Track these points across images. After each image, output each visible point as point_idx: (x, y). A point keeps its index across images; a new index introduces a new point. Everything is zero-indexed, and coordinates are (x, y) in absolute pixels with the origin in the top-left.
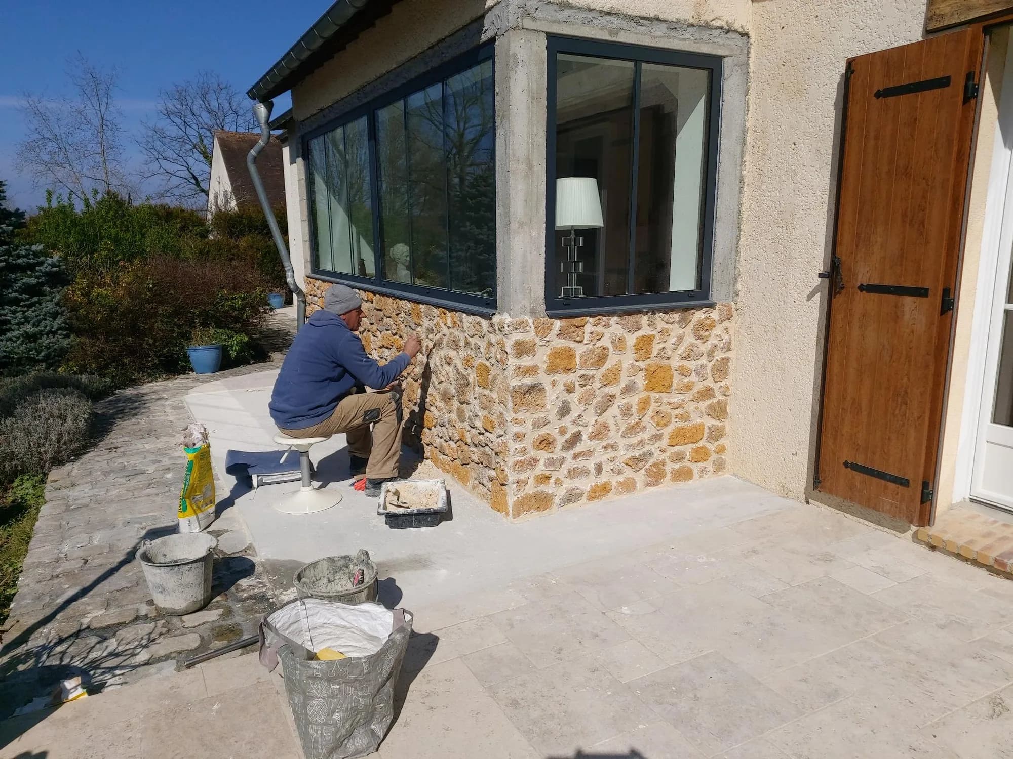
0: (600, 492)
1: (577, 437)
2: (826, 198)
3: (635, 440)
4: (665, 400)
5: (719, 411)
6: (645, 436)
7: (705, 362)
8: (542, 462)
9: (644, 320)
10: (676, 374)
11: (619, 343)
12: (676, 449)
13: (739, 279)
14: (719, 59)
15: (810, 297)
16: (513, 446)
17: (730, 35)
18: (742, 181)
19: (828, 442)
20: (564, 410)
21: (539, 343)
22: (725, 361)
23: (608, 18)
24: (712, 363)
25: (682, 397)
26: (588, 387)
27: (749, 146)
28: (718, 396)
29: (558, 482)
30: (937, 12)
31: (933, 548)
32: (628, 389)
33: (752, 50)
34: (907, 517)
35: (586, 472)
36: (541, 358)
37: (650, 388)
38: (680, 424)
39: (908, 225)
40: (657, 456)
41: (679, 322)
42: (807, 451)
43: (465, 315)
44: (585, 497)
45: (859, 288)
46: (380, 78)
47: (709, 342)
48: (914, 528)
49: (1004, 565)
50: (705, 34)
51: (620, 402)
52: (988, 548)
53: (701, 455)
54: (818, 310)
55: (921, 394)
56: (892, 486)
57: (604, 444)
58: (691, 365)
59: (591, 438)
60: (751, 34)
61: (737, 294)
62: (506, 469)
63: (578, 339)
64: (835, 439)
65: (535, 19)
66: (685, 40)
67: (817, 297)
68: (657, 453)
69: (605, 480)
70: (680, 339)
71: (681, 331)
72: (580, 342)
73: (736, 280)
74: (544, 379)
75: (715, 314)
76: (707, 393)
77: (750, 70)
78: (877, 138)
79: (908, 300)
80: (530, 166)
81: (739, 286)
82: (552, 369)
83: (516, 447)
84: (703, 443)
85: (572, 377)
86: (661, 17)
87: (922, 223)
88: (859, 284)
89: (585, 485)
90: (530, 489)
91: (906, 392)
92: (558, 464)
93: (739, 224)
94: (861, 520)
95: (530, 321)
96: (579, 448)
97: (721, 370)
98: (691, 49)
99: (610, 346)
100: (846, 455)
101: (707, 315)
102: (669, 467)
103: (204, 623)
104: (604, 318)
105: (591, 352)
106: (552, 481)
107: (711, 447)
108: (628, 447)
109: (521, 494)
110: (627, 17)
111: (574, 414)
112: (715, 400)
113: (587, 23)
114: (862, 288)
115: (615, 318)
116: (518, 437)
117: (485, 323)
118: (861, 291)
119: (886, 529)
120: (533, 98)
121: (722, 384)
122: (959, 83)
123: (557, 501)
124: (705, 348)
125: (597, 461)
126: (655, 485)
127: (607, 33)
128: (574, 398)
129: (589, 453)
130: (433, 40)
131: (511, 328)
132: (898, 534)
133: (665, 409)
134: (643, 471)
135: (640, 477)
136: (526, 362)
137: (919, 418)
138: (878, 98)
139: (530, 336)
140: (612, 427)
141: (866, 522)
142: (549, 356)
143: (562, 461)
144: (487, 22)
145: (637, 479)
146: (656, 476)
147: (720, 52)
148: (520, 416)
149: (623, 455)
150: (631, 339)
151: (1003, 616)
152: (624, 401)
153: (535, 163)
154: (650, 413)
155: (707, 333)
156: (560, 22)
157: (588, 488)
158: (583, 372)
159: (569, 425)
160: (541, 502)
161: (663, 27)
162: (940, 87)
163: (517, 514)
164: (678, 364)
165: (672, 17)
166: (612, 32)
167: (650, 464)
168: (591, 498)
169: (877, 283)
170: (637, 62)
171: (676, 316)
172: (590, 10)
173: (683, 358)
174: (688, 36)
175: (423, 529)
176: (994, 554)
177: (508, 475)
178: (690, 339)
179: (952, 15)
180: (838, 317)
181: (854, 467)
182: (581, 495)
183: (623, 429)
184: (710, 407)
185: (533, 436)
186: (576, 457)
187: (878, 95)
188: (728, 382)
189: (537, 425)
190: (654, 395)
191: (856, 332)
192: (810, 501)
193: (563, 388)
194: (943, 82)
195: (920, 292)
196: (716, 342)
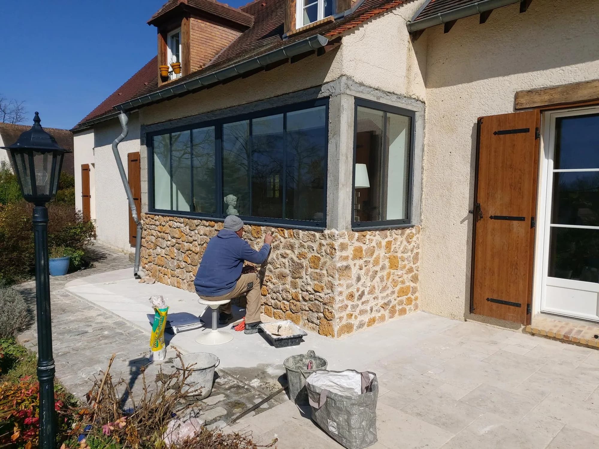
0: (372, 321)
1: (363, 293)
2: (469, 177)
3: (385, 294)
4: (396, 273)
5: (415, 279)
6: (389, 292)
7: (410, 254)
8: (349, 307)
9: (388, 232)
10: (400, 260)
11: (379, 244)
12: (400, 298)
13: (422, 214)
14: (414, 112)
15: (462, 222)
16: (338, 298)
17: (418, 102)
18: (422, 168)
19: (477, 290)
20: (359, 279)
21: (350, 244)
22: (417, 253)
23: (376, 91)
24: (413, 254)
25: (402, 272)
26: (367, 267)
27: (426, 153)
28: (415, 272)
29: (356, 317)
30: (520, 102)
31: (533, 334)
32: (383, 268)
33: (426, 110)
34: (521, 321)
35: (366, 311)
36: (349, 252)
37: (391, 267)
38: (401, 286)
39: (513, 190)
40: (394, 303)
41: (401, 235)
42: (464, 295)
43: (301, 231)
44: (366, 325)
45: (490, 217)
46: (229, 107)
47: (412, 244)
48: (523, 327)
49: (568, 337)
50: (409, 101)
51: (379, 274)
52: (559, 331)
53: (409, 301)
54: (467, 228)
55: (525, 264)
56: (512, 307)
57: (374, 296)
58: (405, 255)
59: (369, 294)
60: (426, 102)
61: (421, 221)
62: (333, 311)
63: (364, 242)
64: (481, 288)
65: (350, 90)
66: (403, 103)
67: (466, 222)
68: (393, 300)
69: (373, 316)
70: (401, 242)
71: (402, 239)
72: (365, 244)
73: (421, 215)
74: (351, 263)
75: (414, 230)
76: (411, 270)
77: (426, 118)
78: (495, 152)
79: (515, 223)
80: (347, 158)
81: (422, 217)
82: (354, 258)
83: (340, 299)
84: (410, 295)
85: (361, 262)
86: (395, 92)
87: (520, 189)
88: (490, 216)
89: (365, 318)
90: (344, 322)
91: (517, 264)
92: (356, 308)
93: (422, 188)
94: (495, 326)
95: (346, 233)
96: (364, 299)
97: (416, 258)
98: (405, 108)
99: (376, 246)
100: (488, 295)
101: (411, 231)
102: (398, 308)
103: (219, 402)
104: (374, 232)
105: (369, 248)
106: (353, 317)
107: (413, 297)
108: (383, 298)
109: (341, 325)
110: (384, 92)
111: (362, 281)
112: (414, 273)
113: (369, 93)
114: (491, 217)
115: (378, 232)
116: (341, 293)
117: (318, 235)
118: (491, 219)
119: (509, 329)
120: (349, 126)
121: (416, 265)
122: (533, 131)
123: (355, 328)
124: (410, 247)
125: (370, 306)
126: (392, 317)
127: (376, 98)
128: (362, 272)
129: (367, 302)
130: (279, 93)
131: (339, 236)
132: (515, 330)
133: (396, 278)
134: (388, 311)
135: (387, 313)
136: (344, 254)
137: (524, 275)
138: (495, 135)
139: (346, 240)
140: (376, 287)
141: (498, 327)
142: (353, 251)
143: (358, 306)
144: (323, 89)
145: (386, 315)
146: (393, 312)
147: (414, 110)
148: (341, 282)
149: (381, 302)
150: (384, 243)
151: (579, 358)
152: (381, 274)
153: (349, 156)
154: (390, 280)
155: (411, 240)
156: (359, 92)
157: (367, 320)
158: (366, 259)
159: (360, 287)
160: (348, 328)
161: (395, 97)
162: (525, 132)
163: (339, 335)
164: (401, 255)
165: (398, 93)
166: (378, 98)
167: (391, 306)
168: (368, 326)
169: (499, 215)
170: (385, 112)
171: (400, 231)
172: (371, 87)
173: (403, 252)
174: (404, 102)
175: (294, 347)
176: (563, 333)
177: (335, 314)
178: (405, 243)
179: (527, 104)
180: (480, 231)
181: (493, 300)
182: (365, 324)
183: (381, 289)
184: (412, 277)
185: (346, 293)
186: (363, 303)
187: (495, 133)
188: (418, 264)
189: (348, 287)
190: (392, 271)
191: (489, 237)
192: (467, 320)
193: (358, 267)
194: (527, 130)
195: (522, 219)
196: (414, 244)
